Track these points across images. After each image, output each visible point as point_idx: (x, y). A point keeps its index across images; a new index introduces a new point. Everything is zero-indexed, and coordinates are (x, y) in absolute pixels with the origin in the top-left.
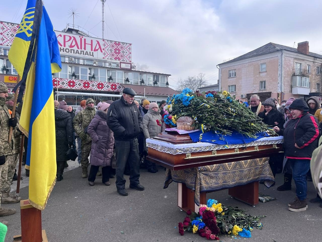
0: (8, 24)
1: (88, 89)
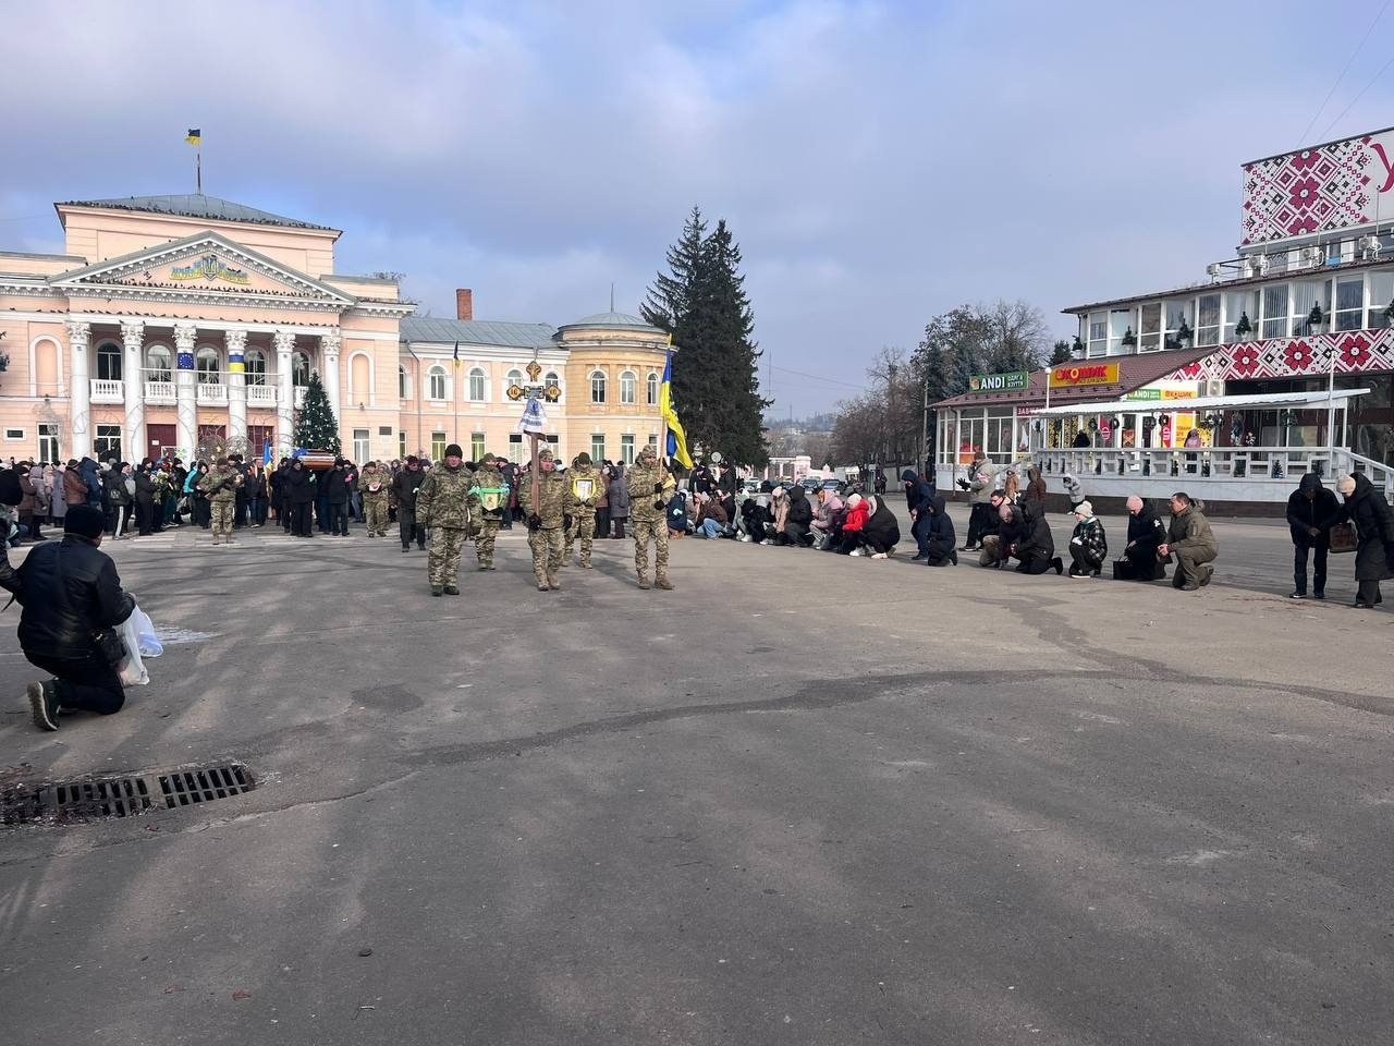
0: (1266, 165)
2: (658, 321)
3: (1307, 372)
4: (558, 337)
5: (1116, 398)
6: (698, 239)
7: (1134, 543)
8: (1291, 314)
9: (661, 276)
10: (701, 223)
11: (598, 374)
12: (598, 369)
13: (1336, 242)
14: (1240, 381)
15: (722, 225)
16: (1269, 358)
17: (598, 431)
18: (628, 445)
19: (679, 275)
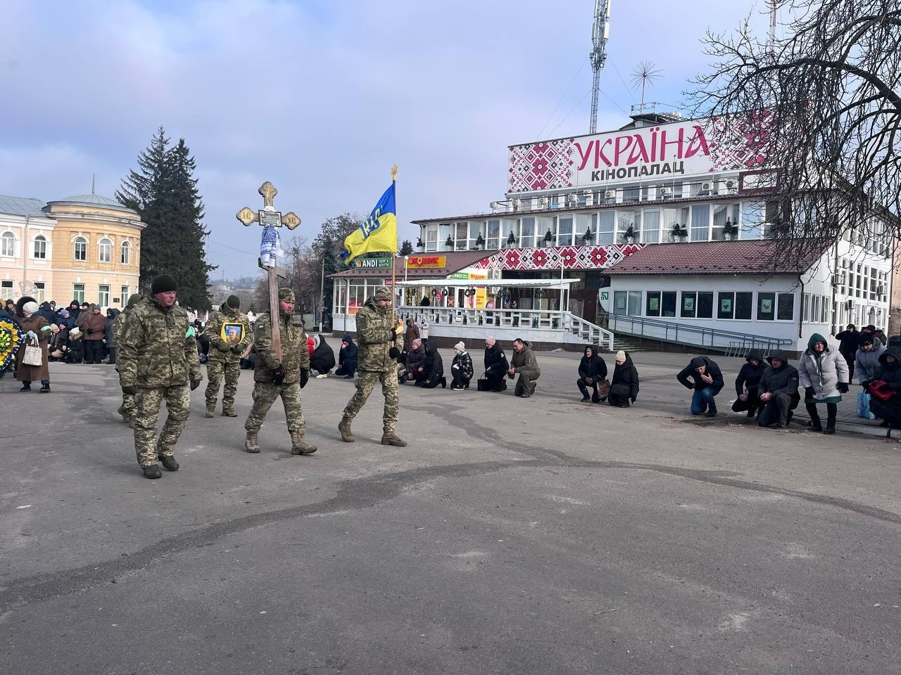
0: (521, 148)
1: (572, 268)
2: (130, 204)
3: (544, 268)
4: (47, 209)
5: (444, 277)
6: (162, 149)
7: (489, 368)
8: (536, 235)
9: (133, 173)
10: (165, 139)
11: (81, 239)
12: (80, 235)
13: (555, 196)
14: (510, 271)
15: (182, 142)
16: (525, 259)
17: (79, 281)
18: (105, 293)
19: (147, 173)
